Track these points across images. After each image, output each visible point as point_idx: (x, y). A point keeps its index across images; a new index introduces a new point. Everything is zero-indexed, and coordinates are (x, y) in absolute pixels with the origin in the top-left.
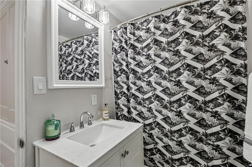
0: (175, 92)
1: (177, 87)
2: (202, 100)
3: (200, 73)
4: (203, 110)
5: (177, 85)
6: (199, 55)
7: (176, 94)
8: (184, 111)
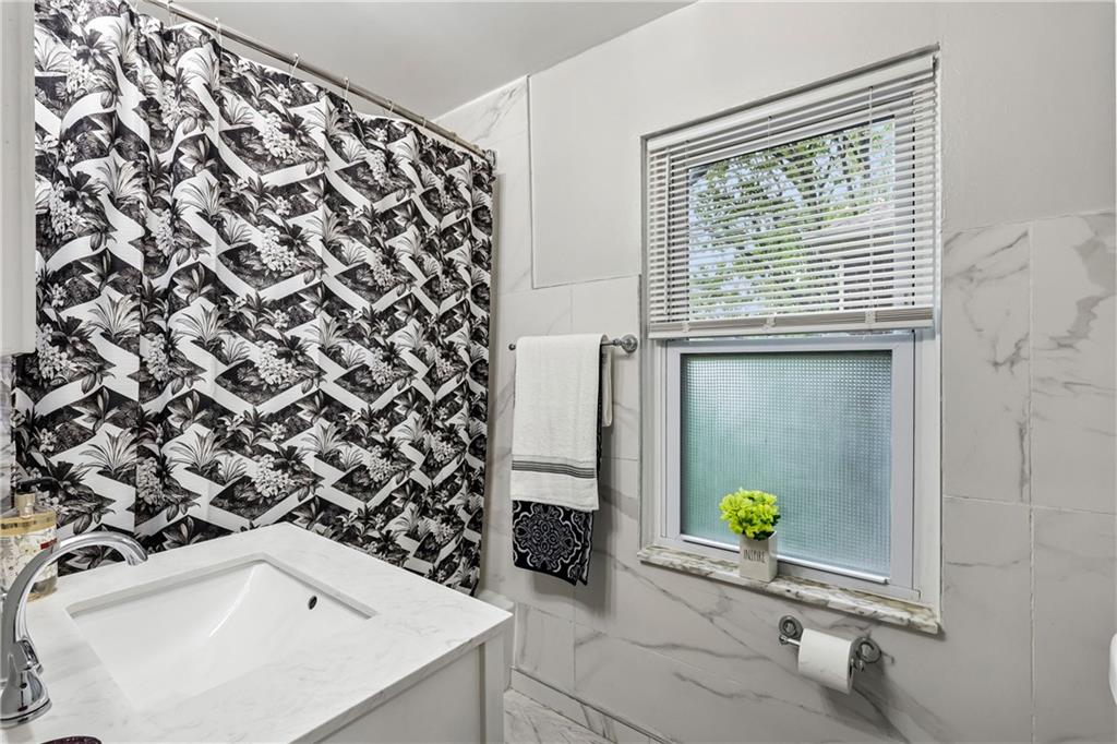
0: (280, 381)
1: (287, 363)
2: (363, 410)
3: (359, 324)
4: (363, 440)
5: (287, 356)
6: (359, 267)
7: (281, 387)
8: (306, 447)
